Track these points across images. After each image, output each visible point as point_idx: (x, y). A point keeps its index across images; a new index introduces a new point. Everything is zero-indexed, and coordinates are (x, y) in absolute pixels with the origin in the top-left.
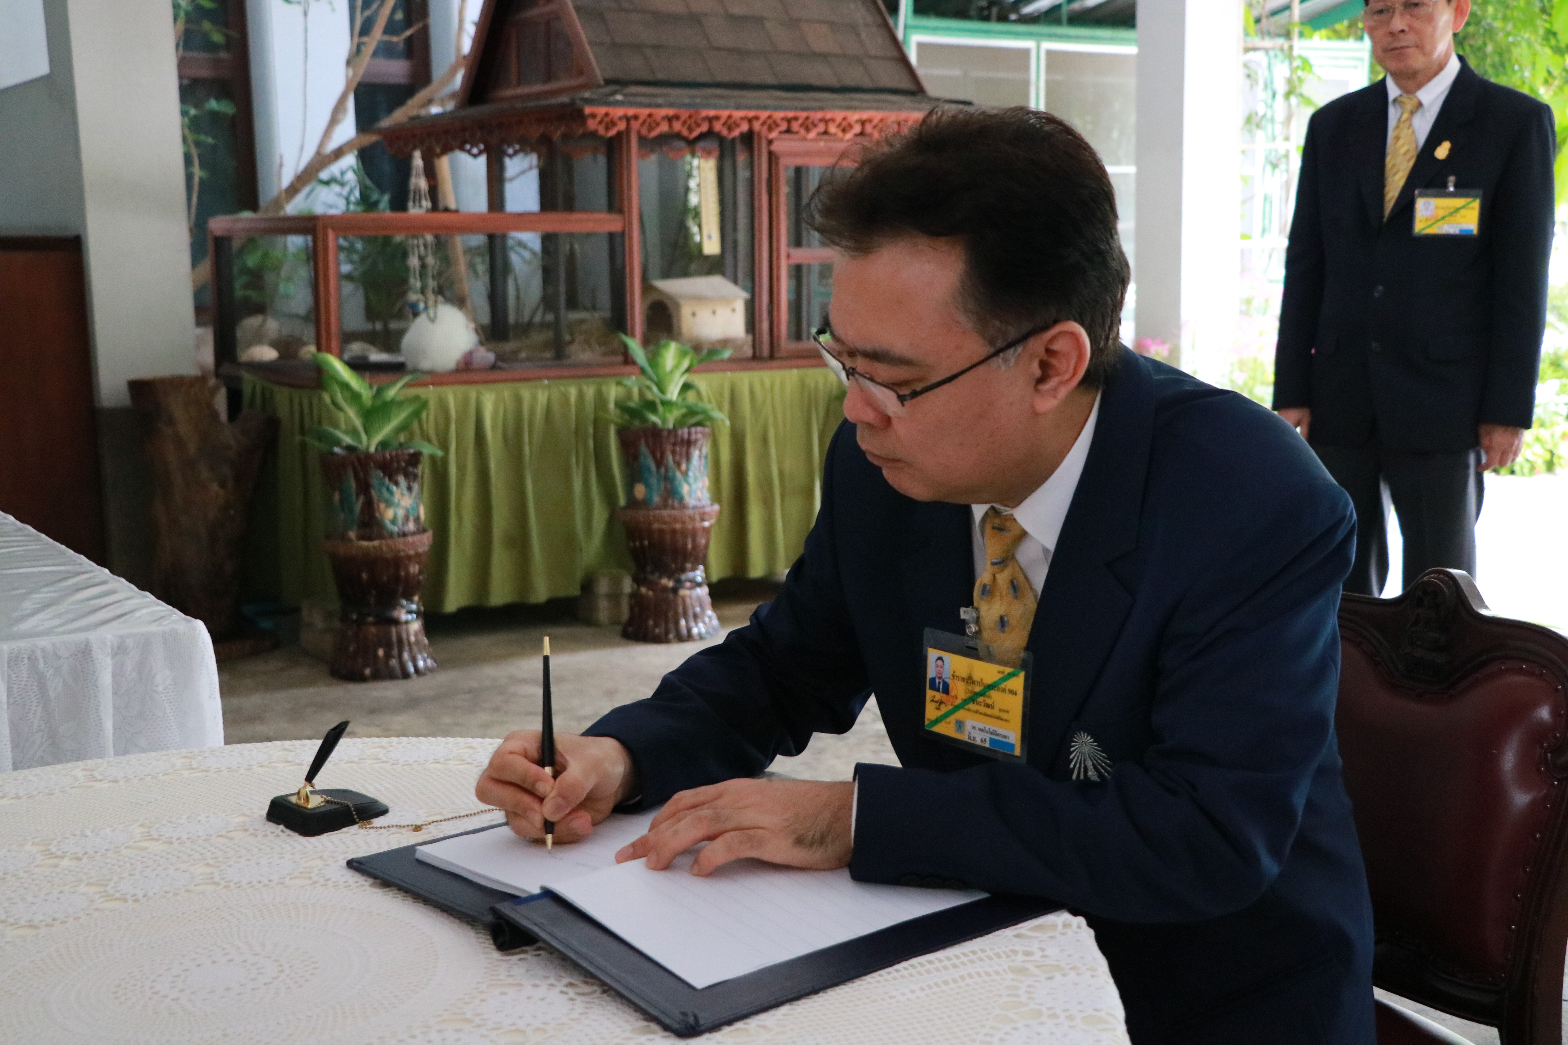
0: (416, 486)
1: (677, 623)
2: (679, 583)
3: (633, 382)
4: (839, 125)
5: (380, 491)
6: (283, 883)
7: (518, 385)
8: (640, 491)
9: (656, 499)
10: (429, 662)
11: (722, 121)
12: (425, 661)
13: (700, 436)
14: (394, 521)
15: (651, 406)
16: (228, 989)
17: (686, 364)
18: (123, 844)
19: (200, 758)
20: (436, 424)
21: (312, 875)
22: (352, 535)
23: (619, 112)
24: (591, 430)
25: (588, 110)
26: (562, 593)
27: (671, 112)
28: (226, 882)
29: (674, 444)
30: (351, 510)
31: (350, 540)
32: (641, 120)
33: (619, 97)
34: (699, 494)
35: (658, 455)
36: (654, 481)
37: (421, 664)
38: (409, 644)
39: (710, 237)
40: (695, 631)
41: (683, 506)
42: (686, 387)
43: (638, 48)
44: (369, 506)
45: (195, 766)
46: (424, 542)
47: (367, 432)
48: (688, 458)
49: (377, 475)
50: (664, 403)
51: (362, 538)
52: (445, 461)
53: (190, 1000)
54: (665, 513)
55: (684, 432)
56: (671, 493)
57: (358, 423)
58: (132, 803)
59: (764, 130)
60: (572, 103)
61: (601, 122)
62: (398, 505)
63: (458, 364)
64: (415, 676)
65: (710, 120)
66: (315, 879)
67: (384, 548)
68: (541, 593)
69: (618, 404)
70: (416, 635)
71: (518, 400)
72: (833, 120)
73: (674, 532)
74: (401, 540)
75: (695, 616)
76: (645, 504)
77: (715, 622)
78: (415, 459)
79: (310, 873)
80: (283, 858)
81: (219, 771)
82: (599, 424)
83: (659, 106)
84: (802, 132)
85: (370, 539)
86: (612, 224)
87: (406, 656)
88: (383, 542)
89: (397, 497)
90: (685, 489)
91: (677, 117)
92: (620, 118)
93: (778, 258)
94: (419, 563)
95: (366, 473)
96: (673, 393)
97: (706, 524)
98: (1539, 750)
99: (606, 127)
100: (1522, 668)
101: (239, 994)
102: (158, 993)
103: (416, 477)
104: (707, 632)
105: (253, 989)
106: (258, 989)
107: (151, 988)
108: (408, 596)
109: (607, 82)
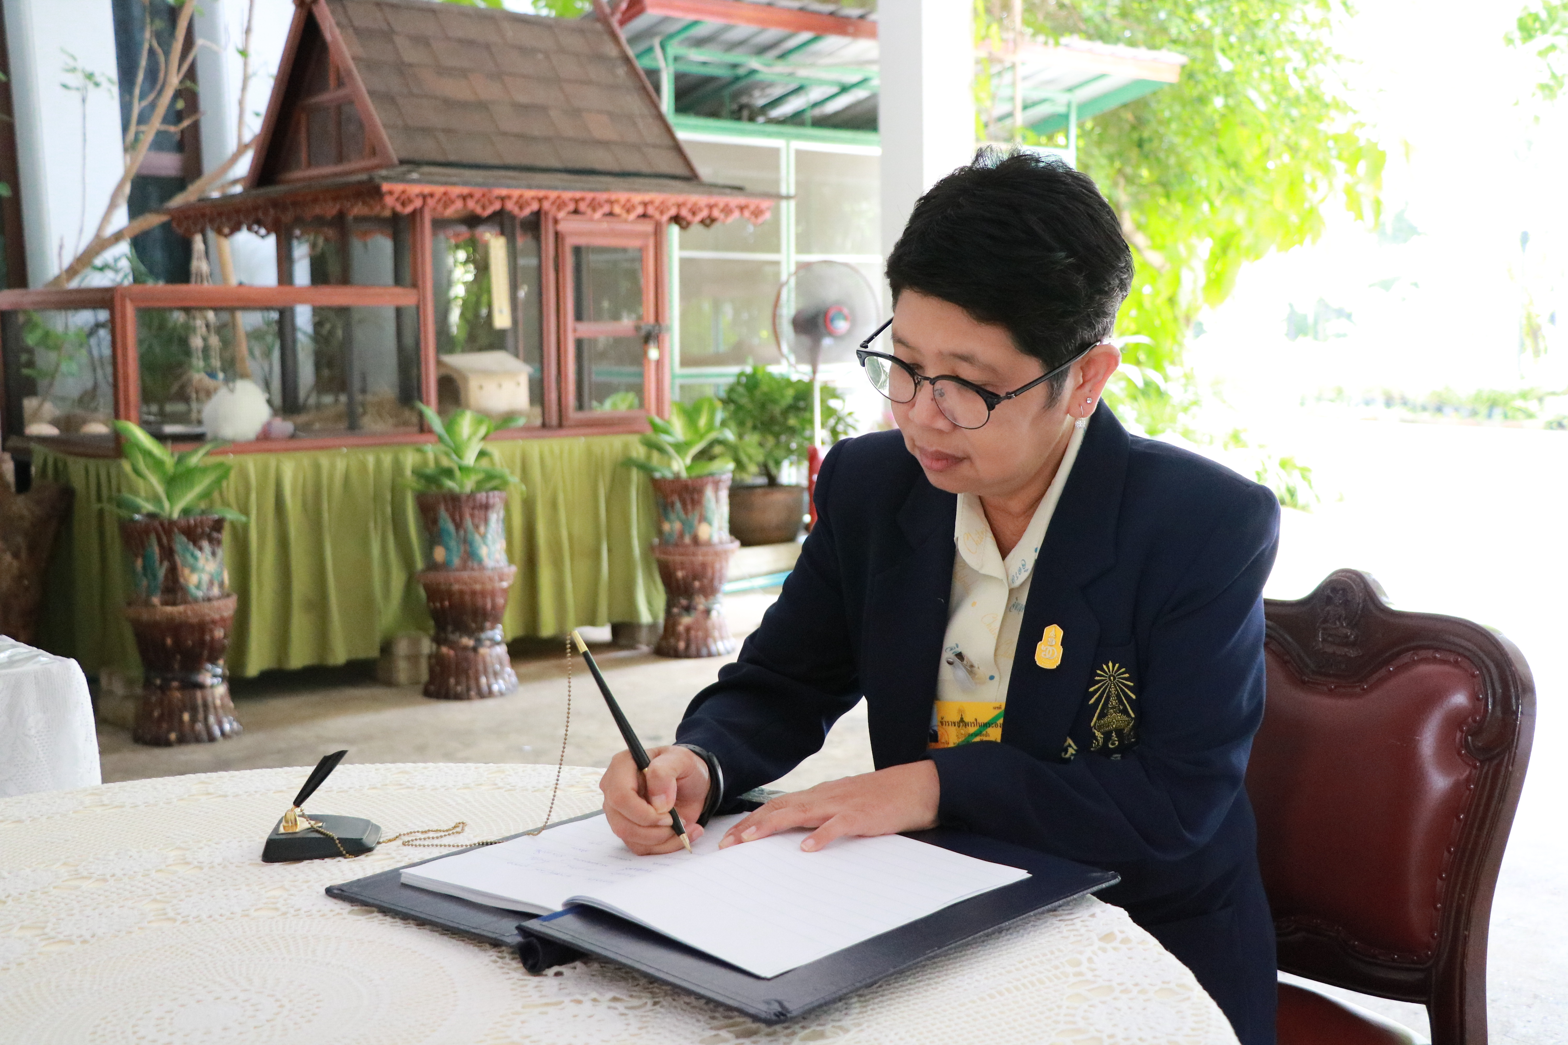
0: (220, 552)
1: (478, 680)
2: (479, 642)
3: (431, 450)
4: (623, 206)
5: (184, 557)
6: (247, 915)
7: (318, 453)
8: (439, 554)
9: (456, 561)
10: (235, 725)
11: (514, 199)
12: (231, 724)
13: (497, 500)
14: (198, 587)
15: (449, 473)
16: (225, 1029)
17: (483, 431)
18: (49, 884)
19: (110, 794)
20: (237, 493)
21: (278, 905)
22: (156, 600)
23: (414, 190)
24: (389, 497)
25: (385, 187)
26: (361, 655)
27: (465, 190)
28: (183, 917)
29: (473, 508)
30: (155, 576)
31: (154, 606)
32: (437, 197)
33: (415, 176)
34: (498, 556)
35: (457, 518)
36: (453, 544)
37: (227, 727)
38: (215, 707)
39: (500, 311)
40: (495, 688)
41: (482, 567)
42: (482, 454)
43: (427, 131)
44: (173, 571)
45: (106, 802)
46: (228, 607)
47: (169, 498)
48: (486, 521)
49: (180, 542)
50: (461, 468)
51: (165, 603)
52: (246, 527)
54: (465, 575)
55: (481, 497)
56: (470, 555)
57: (160, 489)
58: (46, 842)
59: (554, 209)
60: (371, 180)
61: (397, 199)
62: (203, 570)
63: (257, 434)
64: (221, 740)
65: (503, 199)
66: (284, 909)
67: (189, 613)
68: (339, 655)
69: (414, 472)
70: (222, 699)
71: (317, 468)
72: (617, 201)
73: (474, 593)
74: (206, 604)
75: (496, 674)
76: (445, 566)
77: (514, 679)
78: (218, 525)
79: (276, 903)
80: (239, 889)
81: (136, 806)
82: (396, 491)
83: (454, 184)
84: (589, 211)
85: (174, 604)
86: (406, 298)
87: (212, 719)
88: (188, 606)
89: (201, 563)
90: (483, 551)
91: (471, 196)
92: (417, 196)
93: (565, 331)
94: (224, 628)
95: (170, 539)
96: (470, 458)
97: (505, 584)
98: (1458, 735)
99: (403, 204)
100: (1435, 658)
101: (241, 1033)
102: (144, 1038)
103: (219, 542)
104: (507, 689)
105: (255, 1027)
106: (261, 1026)
107: (135, 1033)
108: (213, 660)
109: (402, 162)
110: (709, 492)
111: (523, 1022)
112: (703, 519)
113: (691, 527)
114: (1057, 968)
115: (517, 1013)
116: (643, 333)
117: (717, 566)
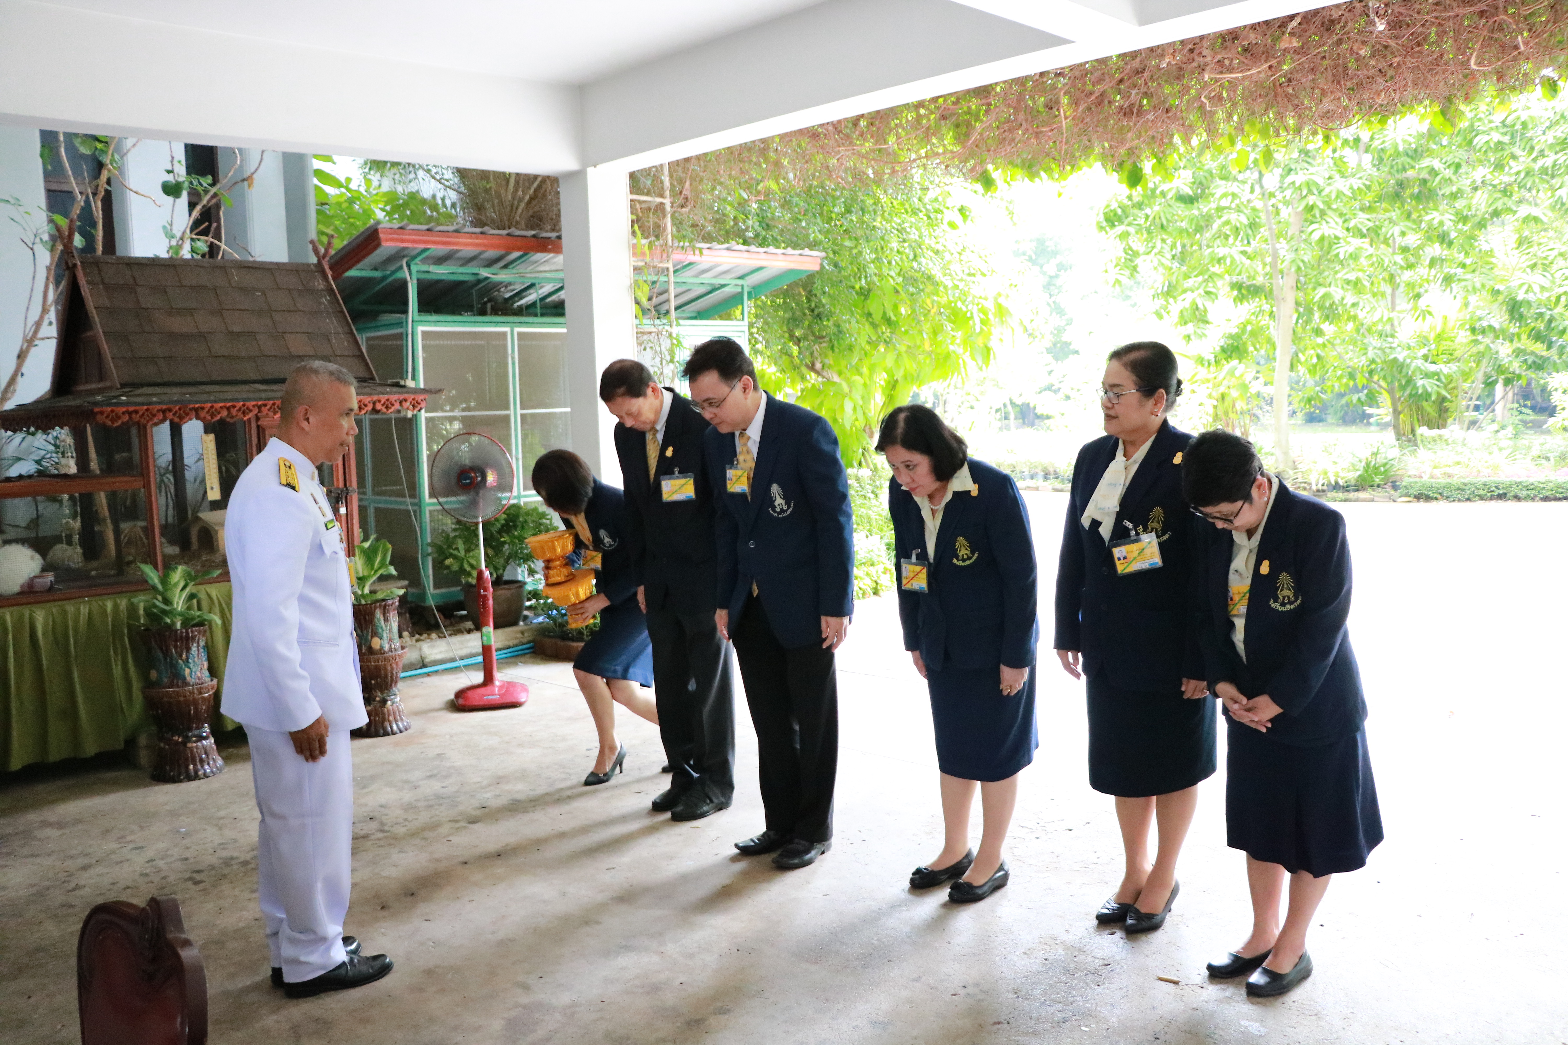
1: (187, 767)
2: (187, 739)
7: (64, 602)
8: (153, 676)
9: (165, 681)
11: (206, 411)
13: (199, 633)
15: (165, 614)
23: (121, 409)
25: (96, 409)
26: (109, 748)
27: (164, 406)
29: (176, 641)
32: (141, 413)
33: (123, 399)
34: (199, 674)
35: (164, 649)
36: (162, 668)
39: (212, 488)
40: (201, 772)
41: (186, 683)
42: (192, 597)
43: (150, 359)
48: (188, 649)
54: (172, 690)
55: (187, 631)
56: (177, 676)
61: (107, 417)
63: (22, 588)
65: (196, 410)
68: (91, 748)
69: (144, 611)
71: (64, 613)
73: (179, 703)
75: (202, 761)
76: (157, 684)
77: (220, 763)
86: (136, 483)
90: (187, 672)
91: (169, 410)
92: (124, 413)
96: (177, 605)
97: (206, 695)
99: (113, 421)
104: (211, 772)
109: (123, 385)
110: (379, 614)
112: (375, 634)
113: (366, 639)
117: (389, 668)
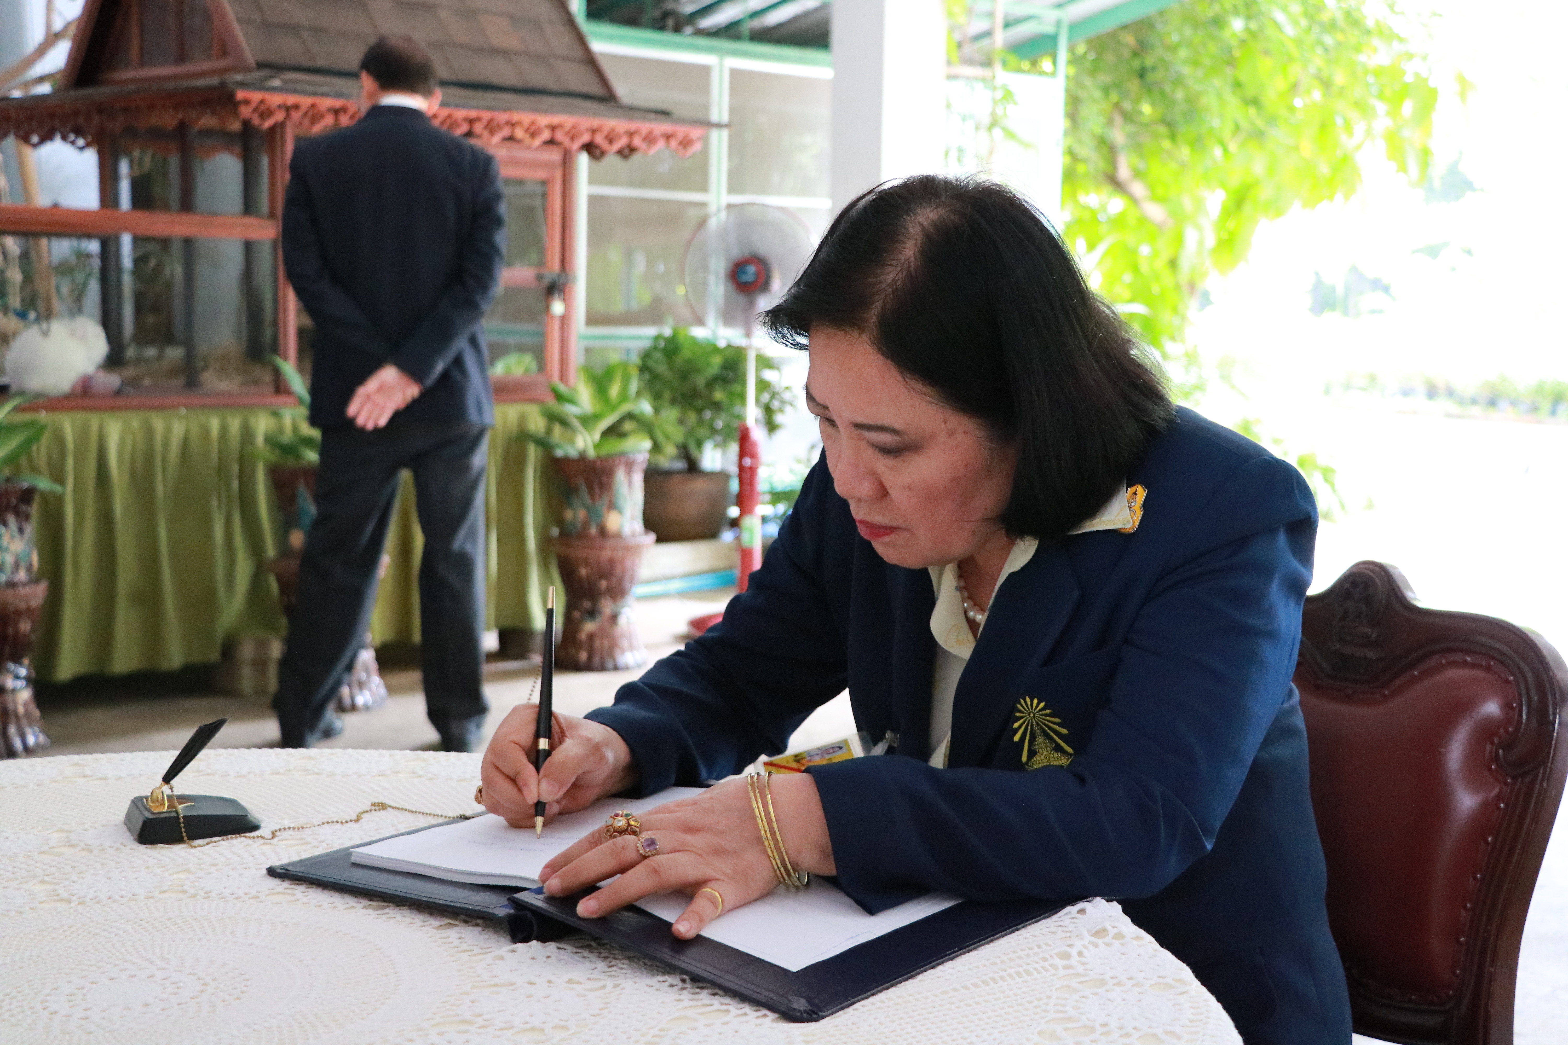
0: (28, 528)
3: (288, 414)
4: (527, 130)
6: (152, 897)
7: (150, 413)
8: (296, 539)
10: (42, 738)
12: (36, 737)
15: (308, 442)
16: (146, 1005)
20: (49, 458)
21: (185, 888)
23: (276, 100)
24: (235, 469)
25: (240, 95)
26: (197, 658)
27: (338, 103)
28: (78, 898)
32: (303, 110)
33: (276, 82)
37: (31, 740)
38: (17, 716)
40: (360, 700)
43: (292, 29)
46: (37, 594)
52: (60, 500)
53: (104, 1018)
60: (223, 85)
61: (255, 110)
63: (74, 387)
64: (24, 754)
66: (192, 891)
68: (174, 657)
69: (268, 440)
70: (26, 705)
71: (149, 432)
72: (520, 123)
74: (10, 591)
75: (361, 685)
77: (383, 691)
78: (27, 495)
79: (183, 886)
80: (138, 871)
82: (245, 461)
83: (325, 95)
84: (486, 133)
86: (262, 230)
87: (12, 730)
91: (344, 110)
92: (279, 107)
94: (31, 619)
98: (1488, 747)
99: (262, 117)
100: (1465, 661)
101: (163, 1010)
102: (56, 1013)
103: (27, 517)
104: (374, 702)
105: (179, 1004)
106: (186, 1003)
107: (45, 1008)
108: (17, 661)
109: (260, 66)
110: (620, 475)
111: (472, 1002)
112: (613, 506)
113: (598, 514)
114: (1045, 960)
115: (466, 993)
116: (546, 281)
117: (628, 563)
